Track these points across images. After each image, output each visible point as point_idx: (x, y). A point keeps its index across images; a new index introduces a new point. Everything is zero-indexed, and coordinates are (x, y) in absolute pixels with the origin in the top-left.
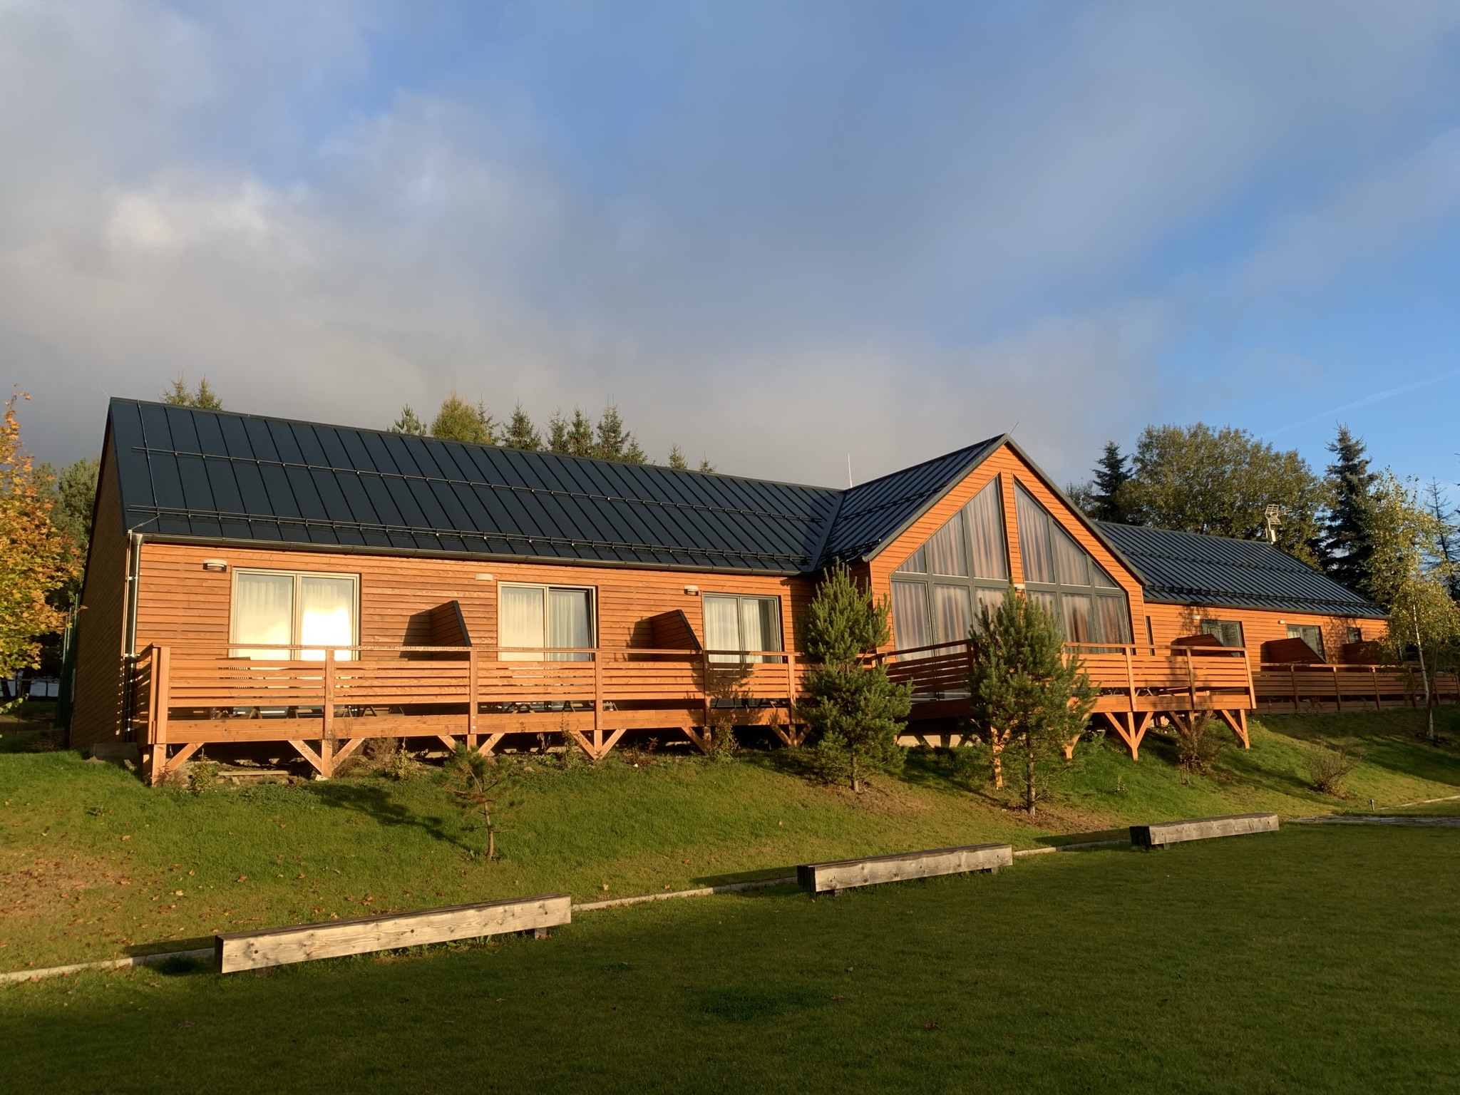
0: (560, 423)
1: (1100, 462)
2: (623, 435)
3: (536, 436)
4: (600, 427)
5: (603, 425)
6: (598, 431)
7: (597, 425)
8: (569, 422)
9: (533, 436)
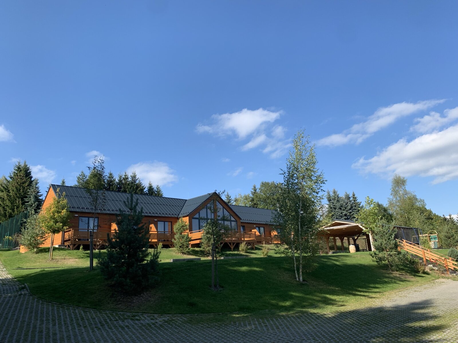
0: (121, 175)
1: (252, 189)
2: (137, 178)
3: (115, 179)
4: (131, 176)
5: (132, 175)
6: (130, 177)
7: (130, 175)
8: (123, 175)
9: (114, 179)
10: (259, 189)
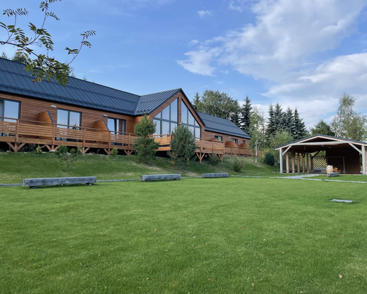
10: (202, 97)
